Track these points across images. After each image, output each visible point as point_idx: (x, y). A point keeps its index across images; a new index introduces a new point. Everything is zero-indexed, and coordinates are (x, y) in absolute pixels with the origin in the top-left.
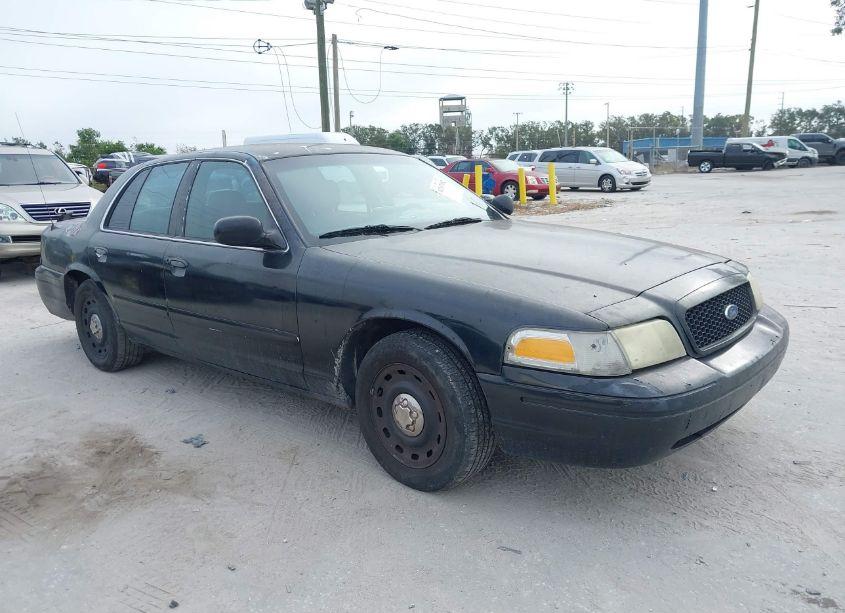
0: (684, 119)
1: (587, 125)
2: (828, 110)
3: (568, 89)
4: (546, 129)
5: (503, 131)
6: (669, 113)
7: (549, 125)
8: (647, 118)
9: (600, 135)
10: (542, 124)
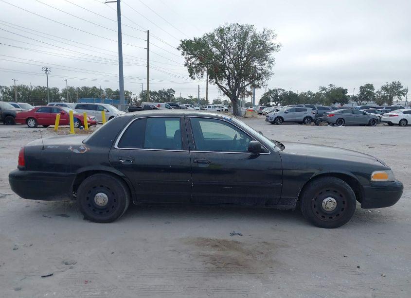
0: (103, 91)
1: (55, 90)
2: (160, 92)
3: (47, 71)
4: (33, 90)
5: (6, 89)
6: (95, 87)
7: (34, 88)
8: (85, 88)
9: (62, 95)
10: (30, 87)
